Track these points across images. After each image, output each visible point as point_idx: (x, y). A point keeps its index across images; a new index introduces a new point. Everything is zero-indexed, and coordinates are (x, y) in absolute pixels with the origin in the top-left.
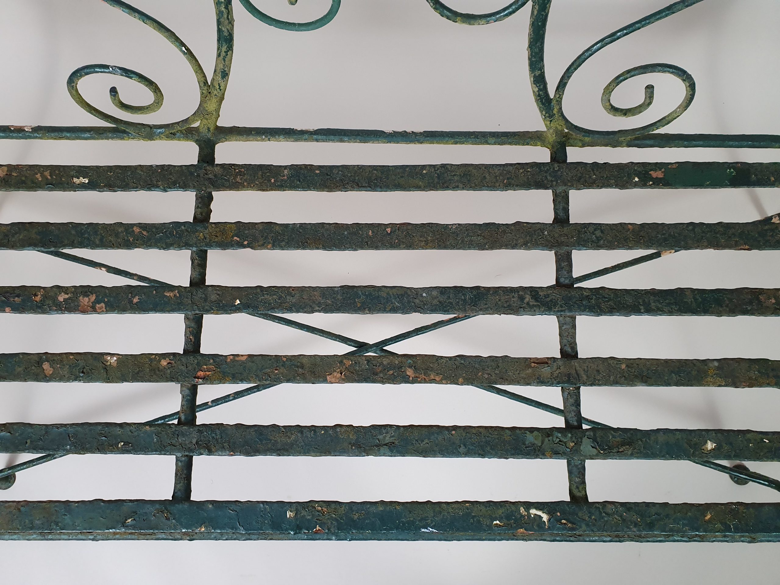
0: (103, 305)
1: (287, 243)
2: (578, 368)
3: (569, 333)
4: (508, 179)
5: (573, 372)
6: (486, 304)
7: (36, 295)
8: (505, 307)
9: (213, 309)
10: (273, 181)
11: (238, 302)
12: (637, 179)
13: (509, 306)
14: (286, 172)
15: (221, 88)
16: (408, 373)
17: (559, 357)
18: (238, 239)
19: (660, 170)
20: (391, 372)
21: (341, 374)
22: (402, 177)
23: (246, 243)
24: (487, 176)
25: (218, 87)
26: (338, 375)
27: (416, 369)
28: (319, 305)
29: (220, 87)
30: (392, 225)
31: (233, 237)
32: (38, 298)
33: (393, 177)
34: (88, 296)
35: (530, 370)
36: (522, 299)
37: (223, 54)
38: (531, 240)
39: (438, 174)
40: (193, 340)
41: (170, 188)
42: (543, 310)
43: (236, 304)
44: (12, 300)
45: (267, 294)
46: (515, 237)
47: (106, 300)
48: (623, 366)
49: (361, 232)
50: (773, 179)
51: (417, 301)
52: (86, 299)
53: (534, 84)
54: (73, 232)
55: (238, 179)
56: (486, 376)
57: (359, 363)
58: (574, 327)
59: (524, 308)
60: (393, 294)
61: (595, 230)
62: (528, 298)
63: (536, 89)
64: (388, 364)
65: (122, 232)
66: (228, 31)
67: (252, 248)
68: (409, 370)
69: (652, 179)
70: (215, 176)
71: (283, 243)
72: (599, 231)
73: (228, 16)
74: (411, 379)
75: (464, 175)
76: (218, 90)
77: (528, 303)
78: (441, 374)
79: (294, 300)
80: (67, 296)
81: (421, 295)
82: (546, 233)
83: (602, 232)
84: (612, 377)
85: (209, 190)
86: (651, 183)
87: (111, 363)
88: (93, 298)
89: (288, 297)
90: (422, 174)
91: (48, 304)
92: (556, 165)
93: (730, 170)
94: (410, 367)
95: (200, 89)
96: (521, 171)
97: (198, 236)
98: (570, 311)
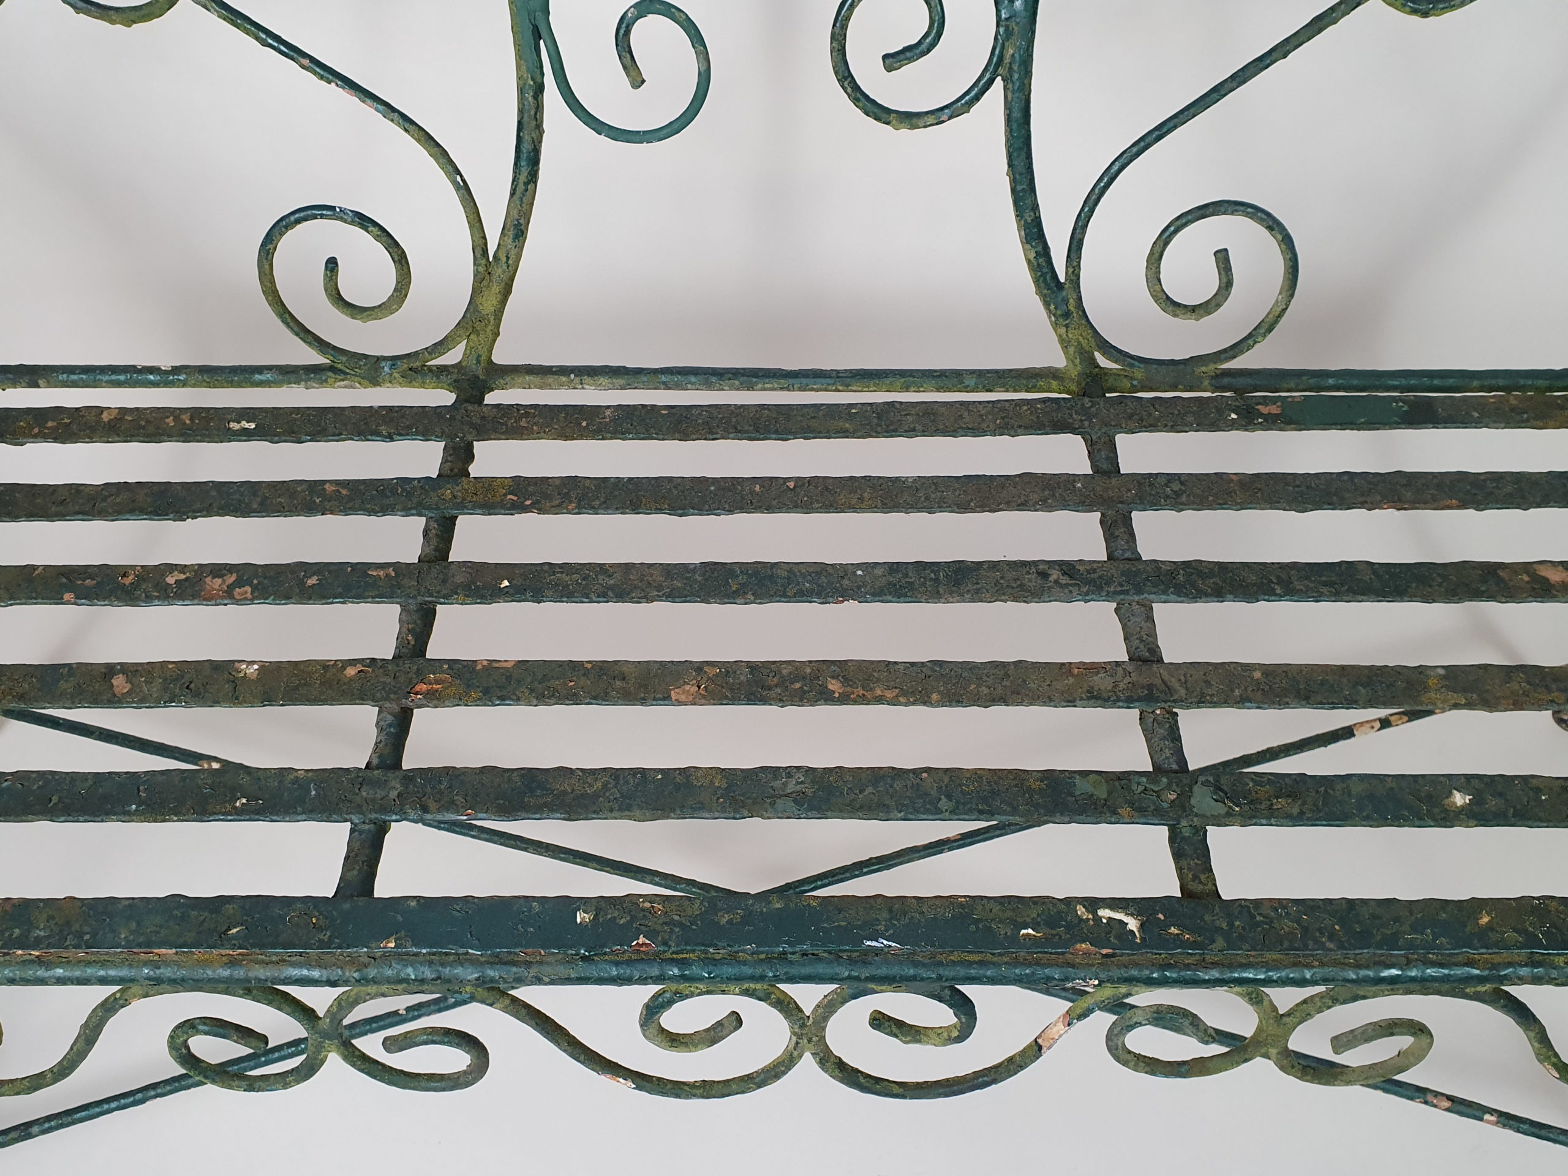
0: (248, 589)
1: (605, 502)
2: (1166, 677)
3: (1141, 628)
4: (1003, 418)
5: (1158, 682)
6: (977, 583)
7: (124, 575)
8: (1013, 588)
9: (457, 594)
10: (584, 424)
11: (506, 583)
12: (1234, 416)
13: (1022, 585)
14: (608, 413)
15: (510, 262)
16: (830, 687)
17: (1126, 659)
18: (515, 498)
19: (1275, 404)
20: (798, 685)
21: (699, 687)
22: (814, 417)
23: (528, 502)
24: (966, 414)
25: (504, 259)
26: (692, 690)
27: (846, 681)
28: (659, 588)
29: (508, 258)
30: (798, 479)
31: (505, 495)
32: (127, 581)
33: (800, 418)
34: (221, 576)
35: (1071, 680)
36: (1044, 575)
37: (521, 187)
38: (1054, 495)
39: (878, 414)
40: (412, 643)
41: (400, 435)
42: (1085, 590)
43: (502, 586)
44: (79, 582)
45: (562, 573)
46: (1024, 493)
47: (255, 582)
48: (1257, 675)
49: (739, 488)
50: (1476, 415)
51: (846, 582)
52: (219, 581)
53: (1027, 242)
54: (214, 493)
55: (523, 423)
56: (986, 691)
57: (735, 672)
58: (1150, 619)
59: (1049, 588)
60: (800, 571)
61: (1169, 482)
62: (1055, 574)
63: (1032, 255)
64: (791, 673)
65: (303, 491)
66: (533, 142)
67: (541, 511)
68: (833, 682)
69: (1261, 415)
70: (483, 418)
71: (596, 503)
72: (1178, 482)
73: (536, 114)
74: (837, 695)
75: (924, 415)
76: (505, 267)
77: (1056, 582)
78: (896, 688)
79: (612, 582)
80: (183, 577)
81: (854, 573)
82: (1079, 485)
83: (1182, 483)
84: (1237, 691)
85: (470, 439)
86: (1260, 420)
87: (246, 674)
88: (231, 579)
89: (601, 577)
90: (850, 414)
91: (144, 589)
92: (1086, 400)
93: (1397, 403)
94: (833, 677)
95: (474, 265)
96: (1025, 408)
97: (443, 495)
98: (1139, 592)
